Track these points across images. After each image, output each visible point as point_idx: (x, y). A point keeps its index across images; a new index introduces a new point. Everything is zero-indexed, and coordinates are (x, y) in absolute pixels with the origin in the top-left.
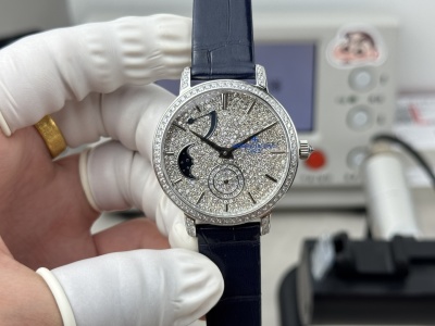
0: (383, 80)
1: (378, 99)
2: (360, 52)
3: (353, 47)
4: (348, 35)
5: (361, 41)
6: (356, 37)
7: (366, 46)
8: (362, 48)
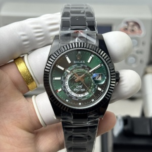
0: (143, 44)
1: (141, 52)
2: (133, 31)
3: (130, 28)
4: (127, 23)
5: (133, 26)
6: (131, 24)
7: (136, 28)
8: (134, 29)
